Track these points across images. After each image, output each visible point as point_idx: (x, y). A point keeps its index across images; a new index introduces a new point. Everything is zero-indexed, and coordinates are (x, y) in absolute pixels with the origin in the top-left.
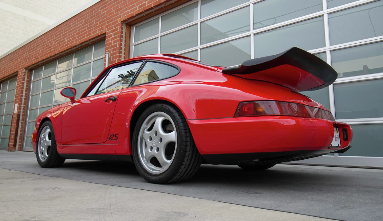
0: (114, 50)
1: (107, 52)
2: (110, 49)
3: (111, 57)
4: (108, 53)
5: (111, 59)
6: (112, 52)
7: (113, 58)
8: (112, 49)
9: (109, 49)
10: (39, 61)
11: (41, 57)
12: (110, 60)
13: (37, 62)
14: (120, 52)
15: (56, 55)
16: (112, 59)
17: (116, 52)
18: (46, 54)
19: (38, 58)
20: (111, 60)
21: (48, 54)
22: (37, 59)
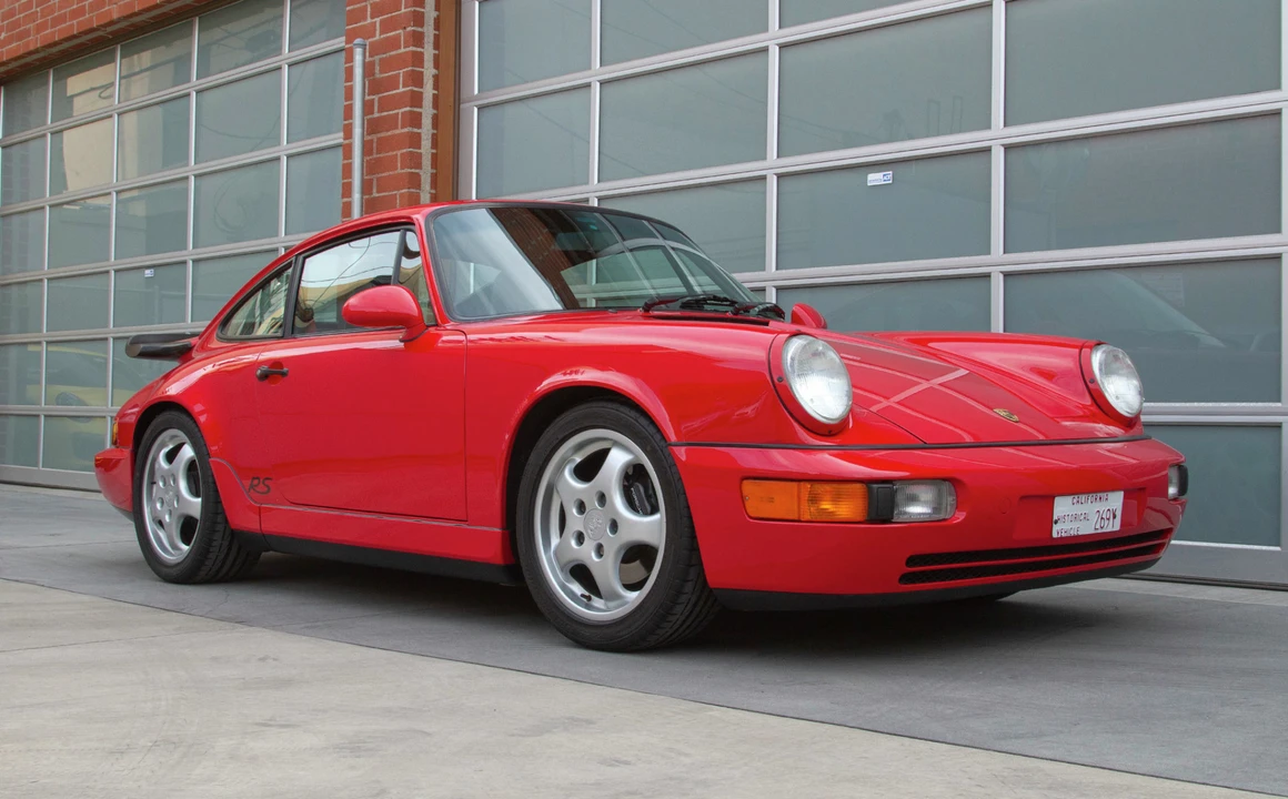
0: (386, 27)
1: (358, 41)
2: (369, 20)
3: (377, 58)
4: (359, 46)
5: (377, 68)
6: (377, 37)
7: (386, 65)
8: (378, 20)
9: (365, 19)
10: (32, 48)
11: (40, 28)
12: (373, 74)
13: (21, 52)
14: (418, 39)
15: (112, 23)
16: (381, 72)
17: (397, 38)
18: (62, 19)
19: (26, 33)
20: (378, 76)
21: (72, 19)
22: (20, 37)
